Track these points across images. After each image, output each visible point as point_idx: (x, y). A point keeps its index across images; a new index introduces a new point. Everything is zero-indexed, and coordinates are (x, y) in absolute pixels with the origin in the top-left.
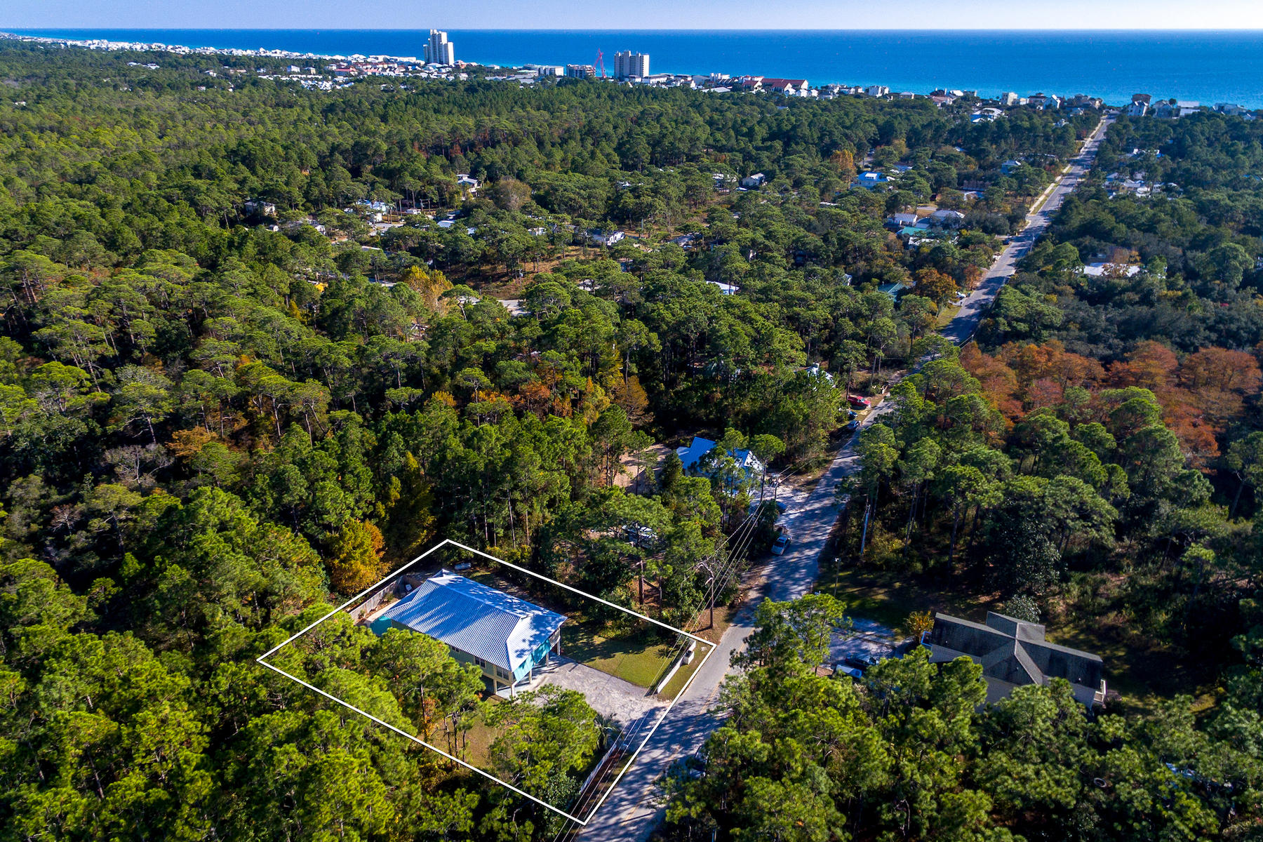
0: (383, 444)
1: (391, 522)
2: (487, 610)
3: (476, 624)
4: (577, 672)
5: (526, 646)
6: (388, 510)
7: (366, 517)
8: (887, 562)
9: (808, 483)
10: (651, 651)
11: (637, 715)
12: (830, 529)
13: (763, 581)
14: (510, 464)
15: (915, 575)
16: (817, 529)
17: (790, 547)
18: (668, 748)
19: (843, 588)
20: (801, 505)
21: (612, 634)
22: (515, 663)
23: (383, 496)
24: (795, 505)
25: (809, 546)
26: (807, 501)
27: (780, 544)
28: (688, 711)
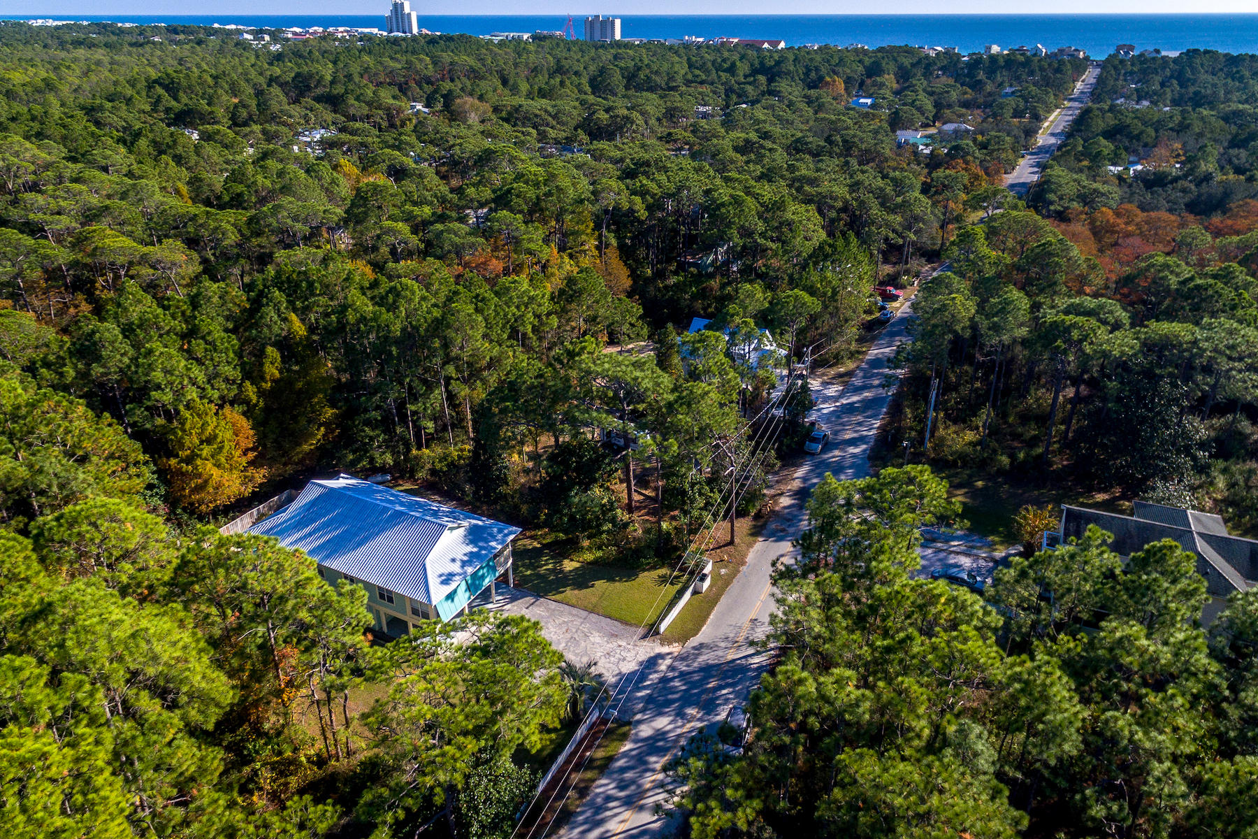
0: (257, 303)
1: (267, 410)
2: (398, 517)
3: (381, 539)
4: (538, 610)
5: (456, 568)
6: (261, 393)
7: (223, 402)
8: (962, 456)
9: (841, 375)
10: (647, 578)
11: (629, 667)
12: (877, 423)
13: (796, 484)
14: (438, 326)
15: (1001, 472)
16: (860, 424)
17: (828, 446)
18: (680, 714)
20: (836, 399)
21: (589, 557)
22: (438, 593)
23: (252, 372)
24: (827, 399)
25: (853, 442)
26: (842, 394)
27: (815, 440)
28: (706, 658)
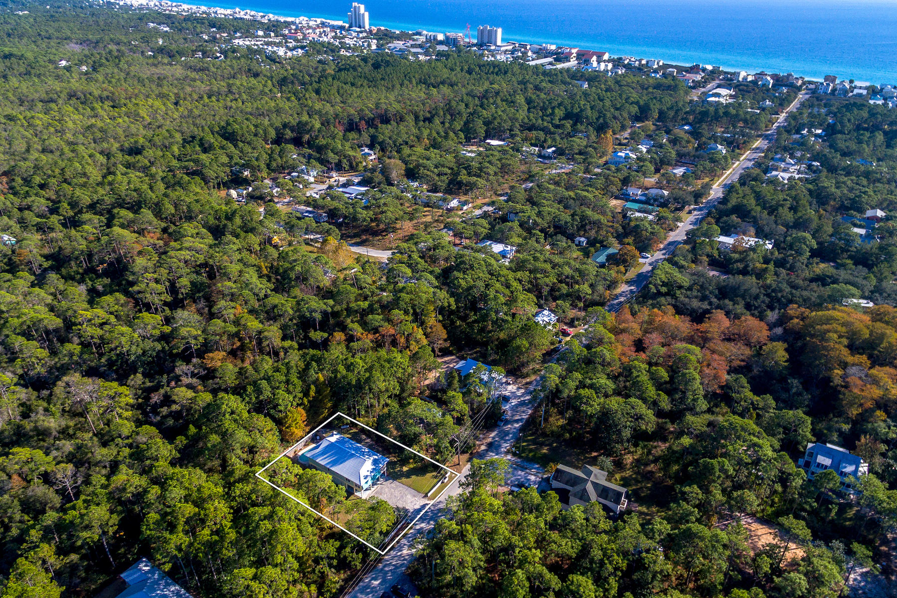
0: (308, 366)
1: (311, 407)
2: (352, 455)
3: (347, 462)
4: (393, 485)
5: (368, 474)
6: (309, 401)
7: (298, 405)
8: (552, 432)
9: (527, 383)
10: (429, 475)
11: (417, 507)
12: (530, 412)
13: (489, 440)
14: (368, 380)
15: (565, 440)
16: (524, 412)
17: (507, 422)
18: (428, 523)
19: (528, 445)
20: (520, 397)
21: (412, 466)
22: (363, 481)
23: (306, 393)
24: (516, 397)
25: (517, 421)
26: (523, 395)
27: (502, 421)
28: (441, 506)
